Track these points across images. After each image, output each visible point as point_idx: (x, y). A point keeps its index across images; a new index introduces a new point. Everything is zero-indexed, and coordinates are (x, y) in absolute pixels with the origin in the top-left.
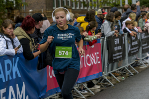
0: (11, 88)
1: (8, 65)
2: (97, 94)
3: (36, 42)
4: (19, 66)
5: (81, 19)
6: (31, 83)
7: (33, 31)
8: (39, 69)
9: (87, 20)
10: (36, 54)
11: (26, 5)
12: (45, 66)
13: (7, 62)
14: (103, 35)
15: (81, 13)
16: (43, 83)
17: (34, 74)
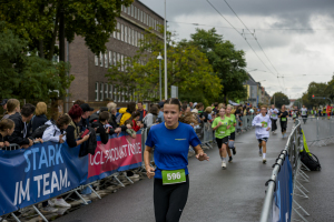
0: (54, 174)
1: (52, 151)
2: (136, 183)
3: (81, 130)
4: (62, 153)
5: (123, 110)
6: (72, 169)
7: (79, 120)
8: (80, 156)
9: (128, 111)
10: (79, 142)
11: (70, 95)
12: (86, 154)
13: (51, 147)
14: (145, 126)
15: (123, 105)
16: (84, 170)
17: (76, 161)
